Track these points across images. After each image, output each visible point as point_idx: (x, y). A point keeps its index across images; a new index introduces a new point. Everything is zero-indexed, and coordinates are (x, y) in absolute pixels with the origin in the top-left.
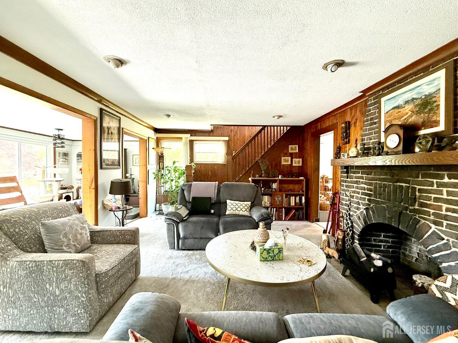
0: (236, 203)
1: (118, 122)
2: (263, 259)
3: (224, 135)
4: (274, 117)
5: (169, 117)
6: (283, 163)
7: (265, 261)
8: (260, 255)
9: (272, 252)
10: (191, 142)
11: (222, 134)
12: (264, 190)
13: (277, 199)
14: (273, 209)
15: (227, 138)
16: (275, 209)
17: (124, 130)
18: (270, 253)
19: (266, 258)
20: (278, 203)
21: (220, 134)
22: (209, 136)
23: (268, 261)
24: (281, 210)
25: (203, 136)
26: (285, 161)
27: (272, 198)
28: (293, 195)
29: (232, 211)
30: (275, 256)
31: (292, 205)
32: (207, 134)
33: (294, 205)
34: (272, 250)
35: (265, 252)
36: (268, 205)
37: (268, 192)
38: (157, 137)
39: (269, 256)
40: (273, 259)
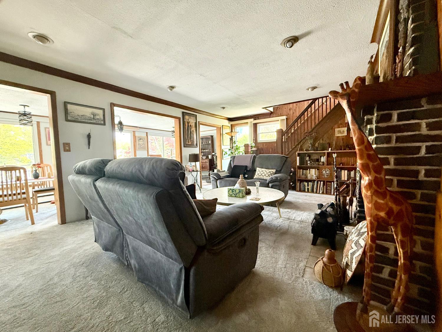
0: (262, 170)
1: (194, 118)
2: (229, 195)
3: (283, 114)
4: (308, 90)
5: (224, 109)
6: (337, 135)
7: (231, 196)
8: (228, 193)
9: (235, 191)
10: (255, 125)
11: (281, 114)
12: (310, 163)
13: (324, 172)
14: (319, 182)
15: (285, 117)
16: (322, 182)
17: (200, 123)
18: (233, 192)
19: (231, 195)
20: (326, 176)
21: (279, 114)
22: (270, 117)
23: (232, 197)
24: (330, 184)
25: (265, 118)
26: (340, 132)
27: (319, 172)
28: (344, 169)
29: (258, 175)
30: (237, 194)
31: (343, 179)
32: (268, 116)
33: (346, 179)
34: (235, 190)
35: (231, 191)
36: (314, 178)
37: (314, 165)
38: (231, 125)
39: (233, 193)
40: (236, 196)
